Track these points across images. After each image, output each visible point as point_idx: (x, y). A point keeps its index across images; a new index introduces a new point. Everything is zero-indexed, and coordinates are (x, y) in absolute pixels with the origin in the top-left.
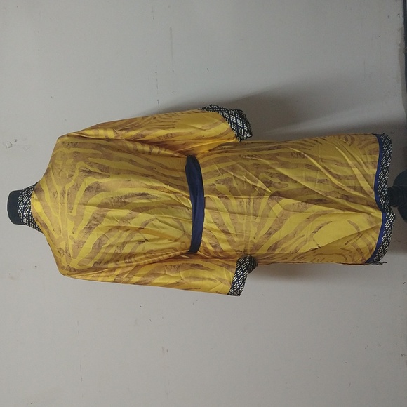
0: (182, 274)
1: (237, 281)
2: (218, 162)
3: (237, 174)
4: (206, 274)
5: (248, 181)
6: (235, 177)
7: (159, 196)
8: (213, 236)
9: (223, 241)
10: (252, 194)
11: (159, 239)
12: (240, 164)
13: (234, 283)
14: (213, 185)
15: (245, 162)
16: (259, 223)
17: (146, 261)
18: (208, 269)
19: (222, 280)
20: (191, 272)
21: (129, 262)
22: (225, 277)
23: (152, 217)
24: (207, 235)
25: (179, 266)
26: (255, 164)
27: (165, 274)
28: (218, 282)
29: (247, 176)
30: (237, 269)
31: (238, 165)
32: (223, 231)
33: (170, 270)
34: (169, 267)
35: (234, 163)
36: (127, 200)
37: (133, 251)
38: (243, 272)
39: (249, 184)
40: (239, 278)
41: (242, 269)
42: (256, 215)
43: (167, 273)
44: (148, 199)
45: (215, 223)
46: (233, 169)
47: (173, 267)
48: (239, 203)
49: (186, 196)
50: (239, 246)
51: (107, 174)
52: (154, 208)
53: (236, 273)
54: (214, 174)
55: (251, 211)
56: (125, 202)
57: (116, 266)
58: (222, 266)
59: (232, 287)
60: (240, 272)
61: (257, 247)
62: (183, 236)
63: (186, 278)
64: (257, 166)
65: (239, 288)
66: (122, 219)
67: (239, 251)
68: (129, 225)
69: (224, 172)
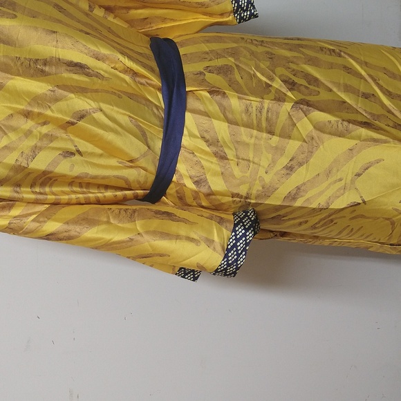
0: (139, 225)
1: (235, 246)
2: (208, 41)
3: (240, 62)
4: (183, 230)
5: (258, 74)
6: (237, 66)
7: (106, 75)
8: (198, 163)
9: (215, 174)
10: (265, 96)
11: (101, 155)
12: (245, 48)
13: (229, 250)
14: (201, 73)
15: (253, 48)
16: (276, 148)
17: (73, 196)
18: (185, 221)
19: (209, 242)
20: (156, 223)
21: (41, 193)
22: (216, 238)
23: (94, 105)
24: (186, 160)
25: (134, 211)
26: (267, 53)
27: (108, 222)
28: (203, 245)
29: (258, 68)
30: (236, 225)
31: (242, 49)
32: (216, 154)
33: (117, 216)
34: (117, 211)
35: (235, 45)
36: (47, 69)
37: (51, 169)
38: (247, 230)
39: (260, 80)
40: (237, 240)
41: (244, 226)
42: (271, 133)
43: (112, 221)
44: (88, 75)
45: (203, 138)
46: (234, 53)
47: (122, 212)
48: (244, 107)
49: (153, 86)
50: (239, 185)
51: (11, 12)
52: (96, 91)
53: (234, 230)
54: (203, 56)
55: (264, 124)
56: (42, 71)
57: (16, 195)
58: (211, 218)
59: (226, 256)
60: (241, 231)
61: (268, 191)
62: (144, 155)
63: (148, 232)
64: (271, 57)
65: (236, 260)
66: (37, 99)
67: (238, 195)
68: (49, 113)
69: (218, 55)
